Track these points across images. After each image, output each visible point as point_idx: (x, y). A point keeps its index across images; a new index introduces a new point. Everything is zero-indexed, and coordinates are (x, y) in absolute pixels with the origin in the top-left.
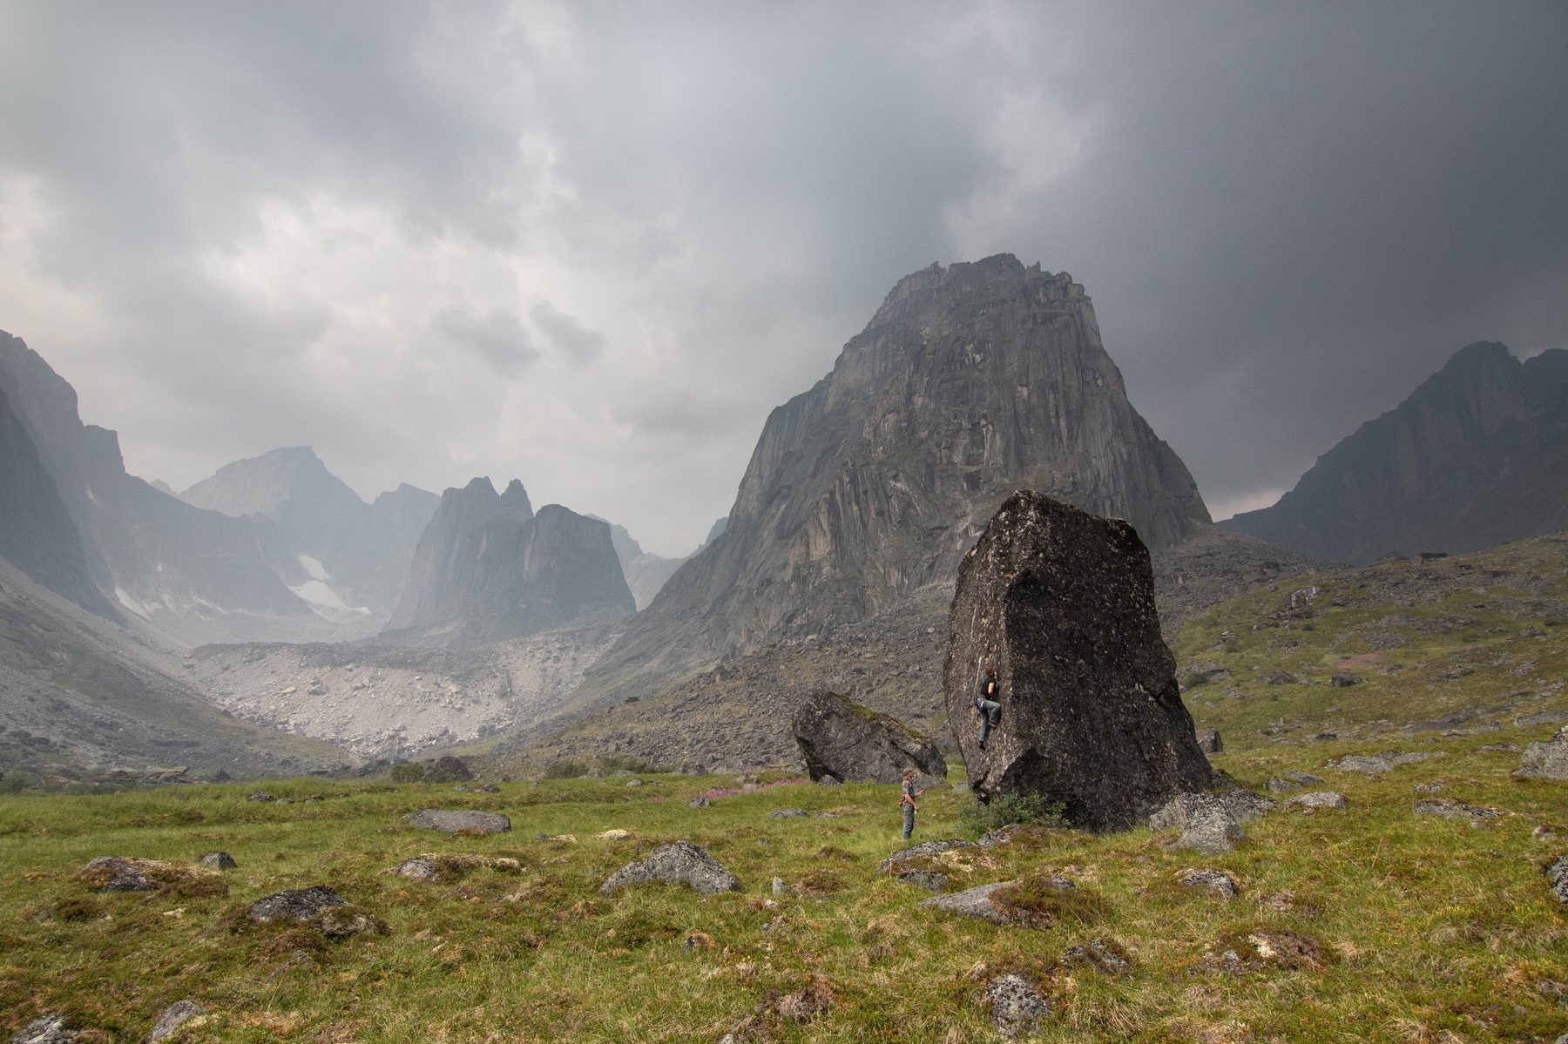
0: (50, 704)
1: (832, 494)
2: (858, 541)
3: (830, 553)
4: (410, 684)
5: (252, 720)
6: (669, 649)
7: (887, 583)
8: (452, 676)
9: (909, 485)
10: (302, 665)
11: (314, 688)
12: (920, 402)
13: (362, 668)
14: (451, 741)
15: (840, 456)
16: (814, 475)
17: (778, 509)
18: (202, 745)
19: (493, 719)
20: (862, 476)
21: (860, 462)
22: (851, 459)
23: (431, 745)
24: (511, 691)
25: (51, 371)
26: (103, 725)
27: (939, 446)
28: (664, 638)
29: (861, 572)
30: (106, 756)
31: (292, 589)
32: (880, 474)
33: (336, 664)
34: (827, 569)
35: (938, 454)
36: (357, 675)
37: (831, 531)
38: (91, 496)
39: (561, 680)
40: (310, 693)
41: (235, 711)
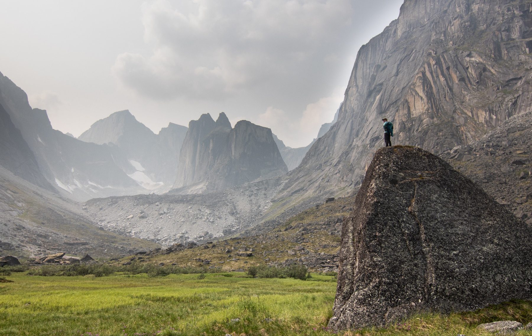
0: (15, 227)
1: (424, 73)
2: (447, 99)
3: (428, 110)
4: (187, 210)
5: (114, 232)
6: (317, 184)
7: (476, 121)
8: (206, 206)
9: (481, 58)
10: (135, 204)
11: (141, 215)
12: (477, 8)
13: (163, 204)
14: (210, 238)
15: (413, 60)
16: (397, 74)
17: (375, 99)
18: (90, 244)
19: (230, 226)
20: (444, 59)
21: (440, 51)
22: (433, 50)
23: (201, 240)
24: (236, 212)
25: (15, 85)
26: (41, 236)
27: (499, 30)
28: (312, 179)
29: (453, 118)
30: (40, 251)
31: (129, 175)
32: (457, 56)
33: (150, 203)
34: (426, 120)
35: (500, 36)
36: (161, 208)
37: (427, 96)
38: (40, 140)
39: (260, 205)
40: (140, 218)
41: (106, 228)
